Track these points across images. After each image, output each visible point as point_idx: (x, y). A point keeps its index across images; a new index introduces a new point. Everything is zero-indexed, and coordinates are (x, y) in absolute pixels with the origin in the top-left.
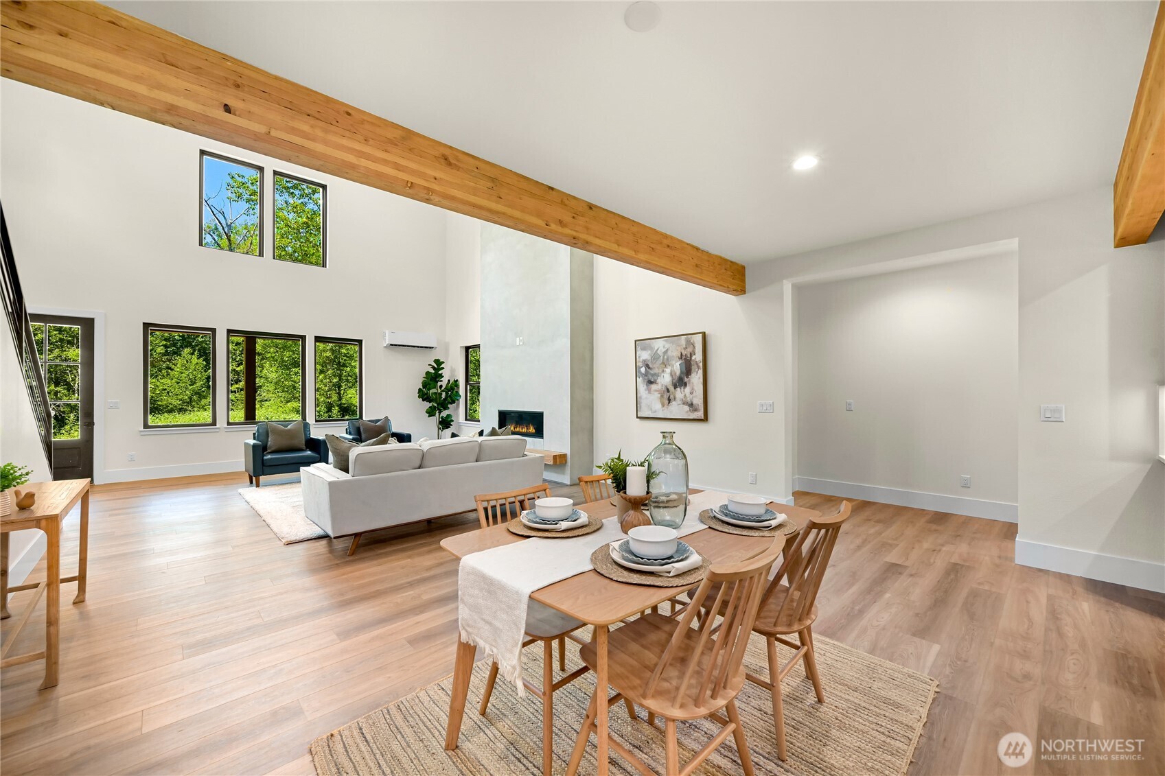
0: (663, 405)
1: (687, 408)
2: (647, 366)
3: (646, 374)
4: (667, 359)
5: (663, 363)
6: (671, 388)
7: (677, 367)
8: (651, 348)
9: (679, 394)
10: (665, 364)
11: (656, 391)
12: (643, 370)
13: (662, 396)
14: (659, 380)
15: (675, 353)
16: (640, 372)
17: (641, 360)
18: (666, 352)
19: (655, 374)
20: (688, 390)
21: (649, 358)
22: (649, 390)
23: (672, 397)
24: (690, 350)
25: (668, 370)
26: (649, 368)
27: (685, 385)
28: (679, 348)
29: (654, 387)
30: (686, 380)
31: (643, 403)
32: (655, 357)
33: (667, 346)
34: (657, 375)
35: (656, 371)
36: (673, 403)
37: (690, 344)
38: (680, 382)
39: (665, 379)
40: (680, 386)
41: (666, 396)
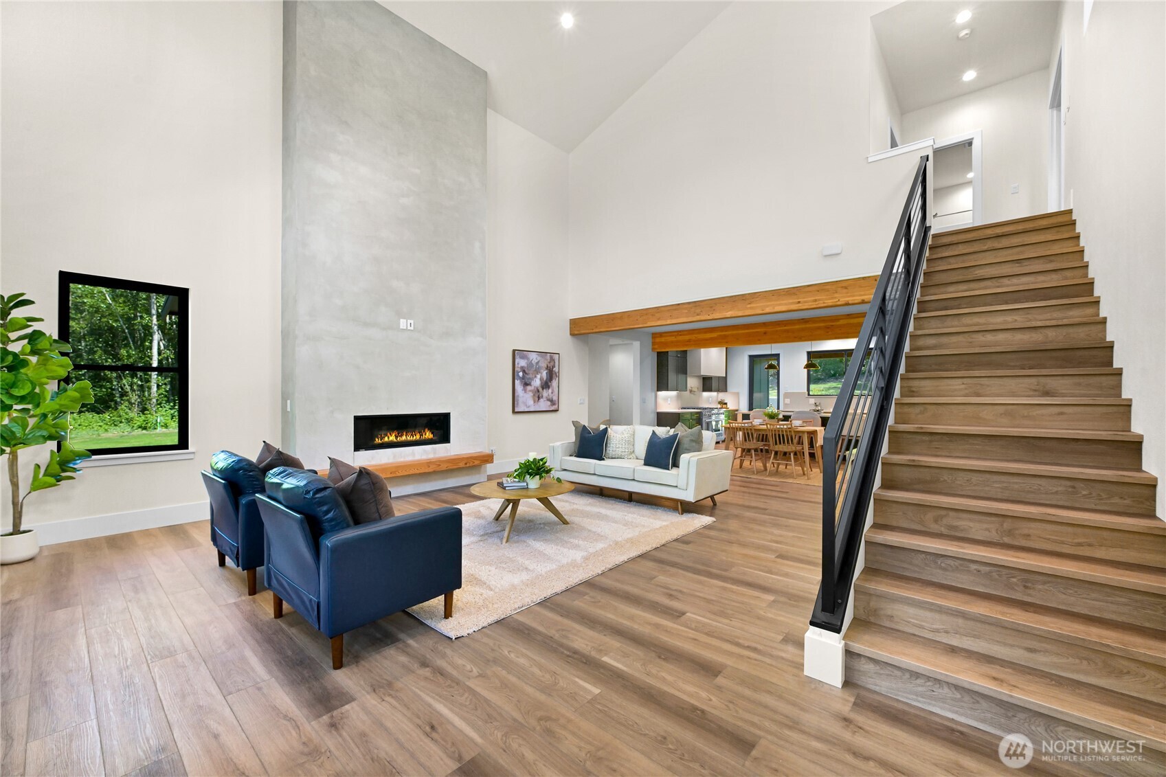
0: (534, 402)
1: (549, 403)
2: (524, 371)
3: (523, 378)
4: (538, 368)
5: (536, 370)
6: (540, 389)
7: (544, 374)
8: (528, 359)
9: (545, 393)
10: (537, 371)
11: (530, 391)
12: (521, 374)
13: (534, 395)
14: (532, 383)
15: (543, 364)
16: (518, 375)
17: (520, 366)
18: (537, 363)
19: (530, 378)
20: (550, 391)
21: (526, 365)
22: (525, 390)
23: (540, 395)
24: (552, 364)
25: (539, 376)
26: (526, 373)
27: (549, 388)
28: (546, 362)
29: (529, 388)
30: (550, 384)
31: (521, 400)
32: (530, 365)
33: (539, 358)
34: (532, 379)
35: (531, 376)
36: (541, 400)
37: (552, 360)
38: (546, 385)
39: (537, 382)
40: (546, 388)
41: (537, 395)
